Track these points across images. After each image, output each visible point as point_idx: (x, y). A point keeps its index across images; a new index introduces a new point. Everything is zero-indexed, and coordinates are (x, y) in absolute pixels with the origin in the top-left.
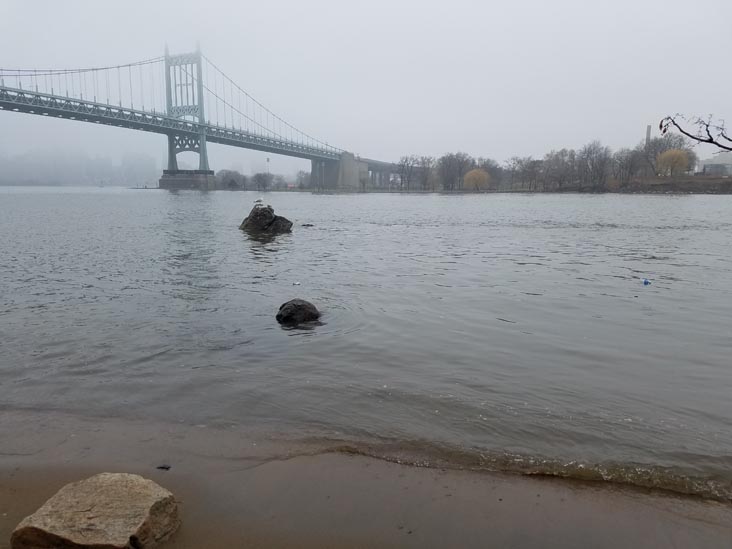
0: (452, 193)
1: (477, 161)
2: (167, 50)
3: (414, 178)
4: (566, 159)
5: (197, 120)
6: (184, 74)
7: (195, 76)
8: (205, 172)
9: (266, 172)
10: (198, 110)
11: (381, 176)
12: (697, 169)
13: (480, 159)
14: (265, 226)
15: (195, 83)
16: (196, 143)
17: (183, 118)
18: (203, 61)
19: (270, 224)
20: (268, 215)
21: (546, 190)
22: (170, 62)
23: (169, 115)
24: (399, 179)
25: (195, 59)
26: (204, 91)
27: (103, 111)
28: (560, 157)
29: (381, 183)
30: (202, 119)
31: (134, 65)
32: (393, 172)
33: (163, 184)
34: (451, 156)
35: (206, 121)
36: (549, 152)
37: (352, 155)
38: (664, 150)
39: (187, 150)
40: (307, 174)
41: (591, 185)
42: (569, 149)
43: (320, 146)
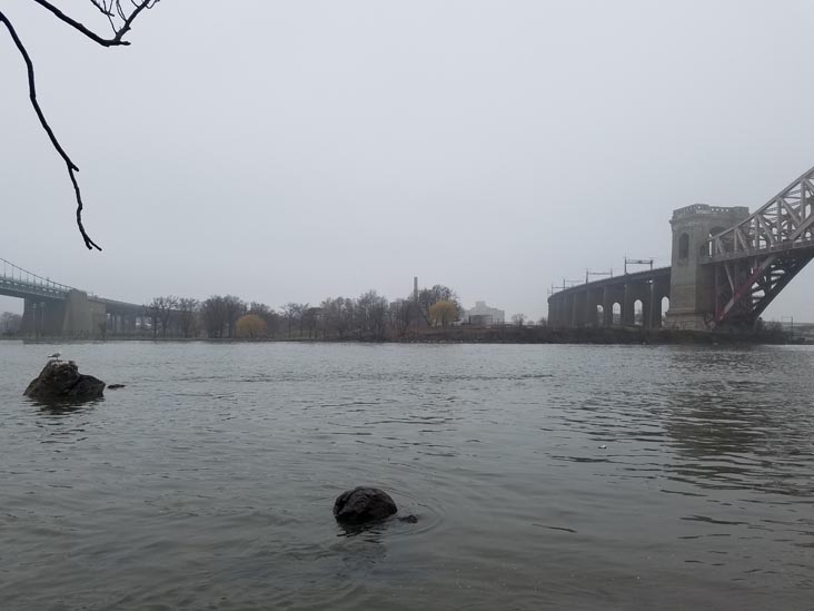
4: (343, 306)
11: (122, 320)
13: (254, 304)
14: (64, 390)
19: (72, 387)
20: (70, 374)
21: (328, 339)
24: (148, 324)
28: (337, 305)
29: (122, 328)
32: (141, 316)
34: (219, 298)
36: (325, 300)
37: (84, 294)
38: (434, 301)
41: (371, 334)
42: (345, 298)
43: (38, 281)
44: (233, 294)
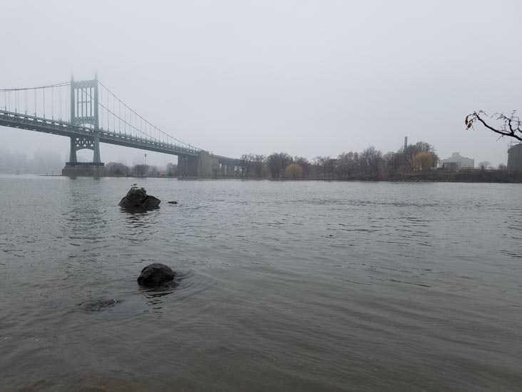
0: (277, 180)
1: (294, 159)
2: (72, 78)
3: (251, 169)
4: (353, 158)
5: (93, 127)
6: (84, 94)
7: (93, 96)
8: (97, 163)
9: (144, 163)
10: (94, 120)
11: (228, 167)
12: (438, 166)
13: (296, 158)
14: (138, 203)
15: (93, 101)
16: (92, 143)
17: (82, 125)
18: (99, 86)
19: (143, 202)
20: (141, 194)
21: (340, 179)
22: (74, 86)
23: (72, 122)
24: (241, 170)
25: (93, 84)
26: (99, 106)
27: (22, 120)
28: (348, 157)
29: (228, 172)
30: (97, 126)
31: (48, 87)
32: (237, 165)
33: (65, 173)
34: (277, 155)
35: (100, 127)
36: (341, 154)
37: (208, 153)
38: (416, 153)
39: (85, 148)
40: (174, 166)
41: (369, 175)
42: (354, 152)
43: (184, 146)
44: (284, 152)
